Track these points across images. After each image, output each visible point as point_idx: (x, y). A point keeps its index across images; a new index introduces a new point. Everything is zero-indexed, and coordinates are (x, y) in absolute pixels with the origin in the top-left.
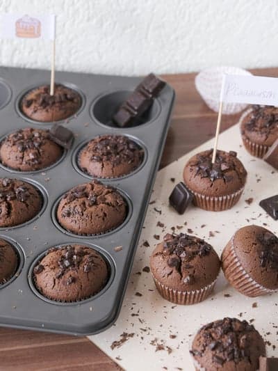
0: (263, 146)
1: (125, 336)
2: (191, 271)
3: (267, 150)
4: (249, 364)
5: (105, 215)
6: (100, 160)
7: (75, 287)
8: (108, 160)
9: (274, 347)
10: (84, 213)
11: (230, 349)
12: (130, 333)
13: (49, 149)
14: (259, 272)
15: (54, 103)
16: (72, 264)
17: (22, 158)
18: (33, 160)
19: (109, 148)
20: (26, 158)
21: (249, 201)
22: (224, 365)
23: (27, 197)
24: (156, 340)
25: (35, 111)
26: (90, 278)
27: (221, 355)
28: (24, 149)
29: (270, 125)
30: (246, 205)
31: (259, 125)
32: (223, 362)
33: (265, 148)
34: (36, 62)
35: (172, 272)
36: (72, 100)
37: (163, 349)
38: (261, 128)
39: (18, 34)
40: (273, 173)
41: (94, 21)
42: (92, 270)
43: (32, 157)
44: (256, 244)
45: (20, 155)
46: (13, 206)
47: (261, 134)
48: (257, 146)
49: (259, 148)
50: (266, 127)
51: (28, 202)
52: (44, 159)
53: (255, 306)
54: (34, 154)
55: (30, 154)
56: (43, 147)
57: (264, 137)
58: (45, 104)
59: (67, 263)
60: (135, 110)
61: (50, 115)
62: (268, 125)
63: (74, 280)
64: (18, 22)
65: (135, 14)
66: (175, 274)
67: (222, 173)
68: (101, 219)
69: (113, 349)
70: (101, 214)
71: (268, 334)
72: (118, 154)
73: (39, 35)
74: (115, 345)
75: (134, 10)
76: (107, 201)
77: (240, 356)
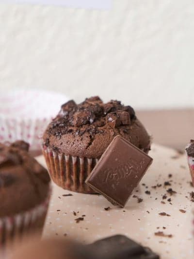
0: (85, 159)
3: (93, 165)
29: (95, 121)
31: (74, 122)
33: (89, 161)
38: (79, 126)
47: (81, 135)
48: (74, 160)
49: (78, 162)
50: (88, 123)
62: (91, 121)
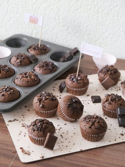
0: (103, 79)
1: (15, 120)
2: (44, 103)
4: (43, 134)
5: (28, 81)
6: (40, 67)
7: (3, 97)
8: (42, 68)
9: (62, 137)
10: (22, 79)
11: (39, 127)
12: (17, 119)
13: (26, 60)
14: (66, 109)
15: (38, 49)
16: (6, 91)
17: (16, 61)
18: (19, 63)
19: (44, 64)
20: (17, 61)
21: (88, 96)
22: (34, 132)
23: (8, 71)
24: (24, 124)
25: (31, 51)
26: (9, 96)
27: (34, 128)
28: (17, 59)
30: (86, 96)
31: (103, 71)
32: (34, 130)
34: (44, 39)
35: (37, 102)
36: (45, 50)
37: (24, 127)
39: (30, 21)
40: (104, 90)
41: (66, 27)
42: (12, 94)
43: (19, 61)
44: (69, 100)
45: (15, 60)
46: (1, 72)
51: (7, 73)
52: (23, 63)
53: (65, 124)
54: (20, 61)
55: (19, 60)
56: (24, 60)
57: (103, 75)
58: (34, 49)
59: (4, 90)
60: (66, 59)
61: (35, 53)
62: (106, 72)
63: (3, 95)
64: (31, 17)
65: (80, 28)
66: (38, 103)
67: (77, 80)
68: (26, 82)
69: (8, 122)
70: (27, 81)
71: (64, 133)
72: (47, 67)
73: (37, 23)
74: (10, 121)
75: (80, 26)
76: (31, 78)
77: (40, 130)
